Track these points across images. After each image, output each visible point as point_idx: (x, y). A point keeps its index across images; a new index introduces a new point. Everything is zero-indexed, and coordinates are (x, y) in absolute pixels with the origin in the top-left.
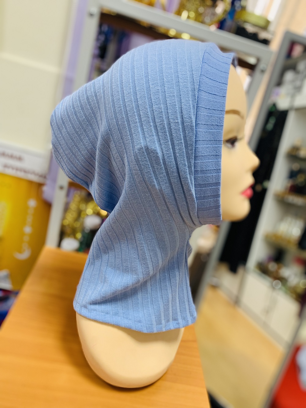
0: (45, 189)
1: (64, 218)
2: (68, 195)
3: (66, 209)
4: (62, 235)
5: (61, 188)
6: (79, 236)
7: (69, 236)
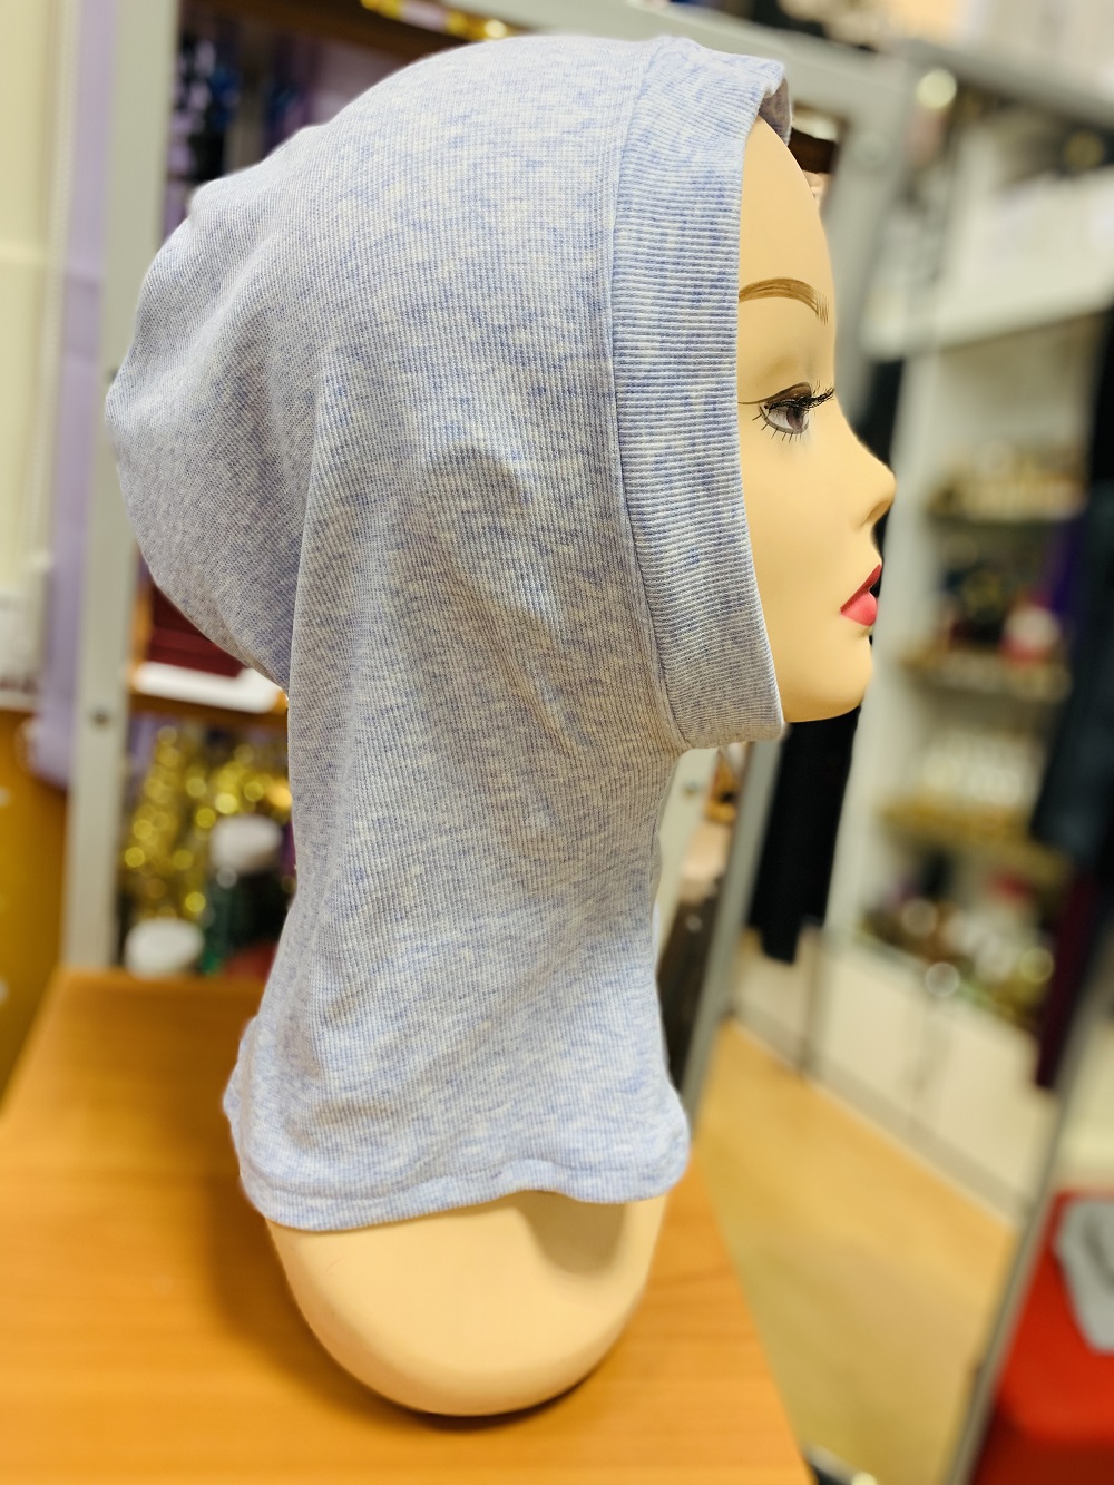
0: (36, 732)
1: (125, 841)
2: (131, 745)
3: (131, 801)
4: (127, 908)
5: (101, 719)
6: (196, 903)
7: (155, 910)
